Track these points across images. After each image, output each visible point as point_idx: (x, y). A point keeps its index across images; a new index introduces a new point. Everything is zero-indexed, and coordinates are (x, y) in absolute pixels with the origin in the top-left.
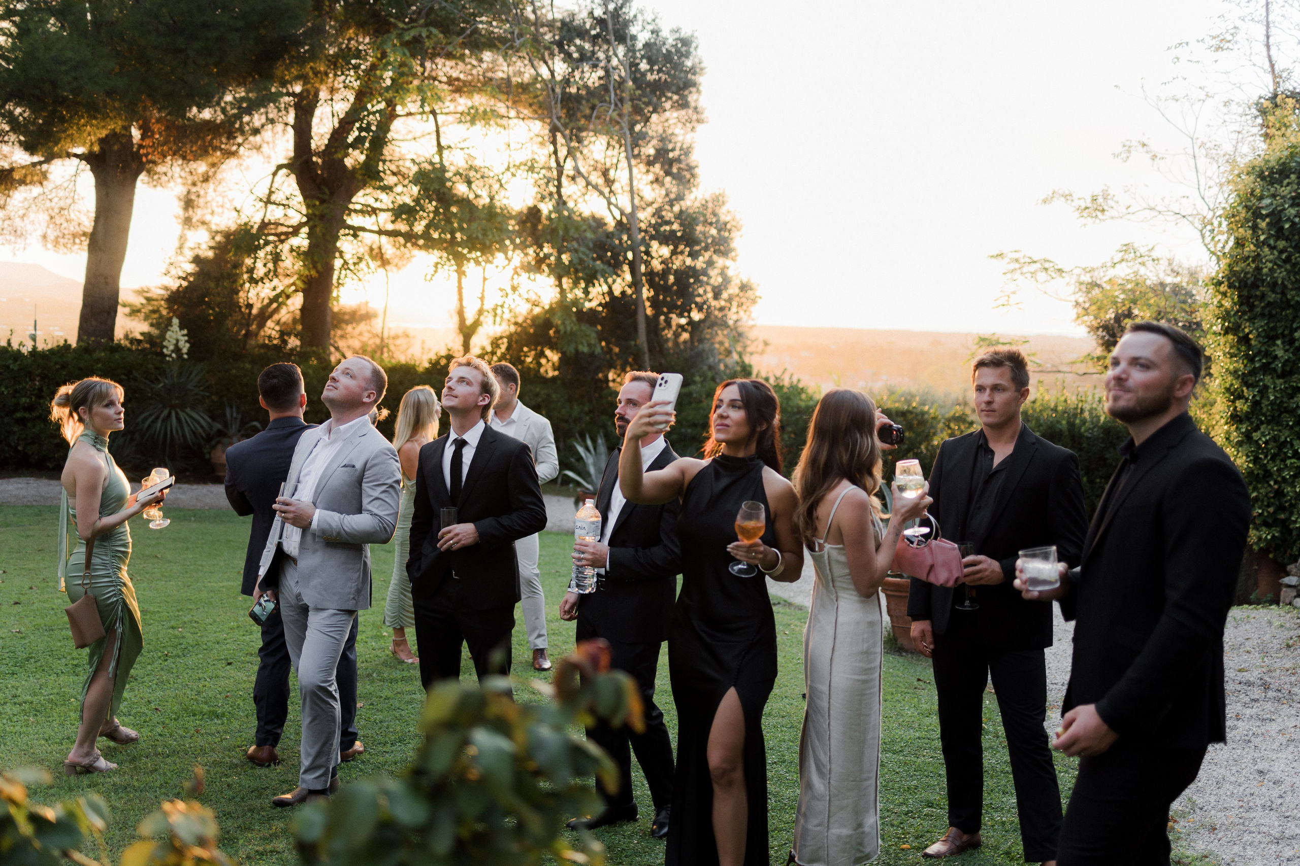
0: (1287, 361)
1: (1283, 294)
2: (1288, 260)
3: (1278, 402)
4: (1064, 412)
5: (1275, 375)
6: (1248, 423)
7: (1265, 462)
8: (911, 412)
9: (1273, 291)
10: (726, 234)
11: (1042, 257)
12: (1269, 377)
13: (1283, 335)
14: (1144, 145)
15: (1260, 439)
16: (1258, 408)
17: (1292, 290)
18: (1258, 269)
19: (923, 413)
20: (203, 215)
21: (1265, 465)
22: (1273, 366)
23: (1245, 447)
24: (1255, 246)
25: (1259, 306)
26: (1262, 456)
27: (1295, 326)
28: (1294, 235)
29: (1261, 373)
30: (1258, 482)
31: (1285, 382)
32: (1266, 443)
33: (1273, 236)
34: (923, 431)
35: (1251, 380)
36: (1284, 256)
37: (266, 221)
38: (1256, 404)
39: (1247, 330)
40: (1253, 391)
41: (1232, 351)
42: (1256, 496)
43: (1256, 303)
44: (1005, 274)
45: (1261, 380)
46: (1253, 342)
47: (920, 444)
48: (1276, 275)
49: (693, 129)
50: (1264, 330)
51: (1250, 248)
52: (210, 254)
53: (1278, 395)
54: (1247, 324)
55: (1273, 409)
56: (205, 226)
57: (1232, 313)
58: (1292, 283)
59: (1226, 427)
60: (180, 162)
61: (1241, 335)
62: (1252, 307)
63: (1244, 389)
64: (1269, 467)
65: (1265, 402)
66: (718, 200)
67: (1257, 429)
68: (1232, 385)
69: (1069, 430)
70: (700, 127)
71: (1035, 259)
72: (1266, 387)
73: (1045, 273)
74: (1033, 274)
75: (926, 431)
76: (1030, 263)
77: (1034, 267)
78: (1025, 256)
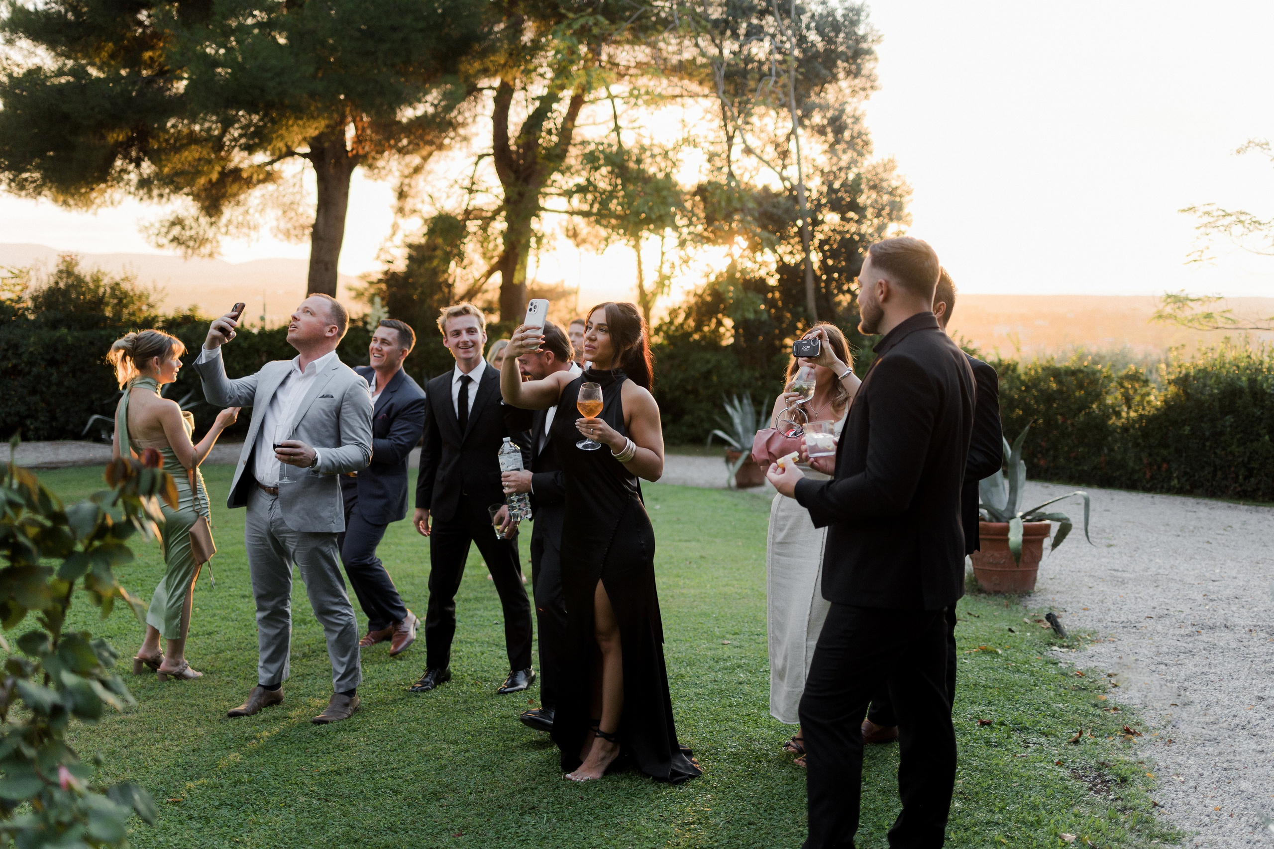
4: (1247, 368)
8: (1080, 371)
10: (898, 199)
11: (1239, 210)
19: (1094, 373)
20: (414, 205)
34: (1094, 390)
37: (470, 208)
44: (1198, 228)
47: (1092, 402)
49: (867, 97)
52: (423, 241)
56: (417, 214)
60: (397, 156)
66: (889, 166)
69: (1250, 387)
70: (873, 94)
71: (1229, 211)
73: (1240, 225)
74: (1227, 227)
75: (1098, 390)
76: (1224, 216)
77: (1229, 220)
78: (1218, 209)
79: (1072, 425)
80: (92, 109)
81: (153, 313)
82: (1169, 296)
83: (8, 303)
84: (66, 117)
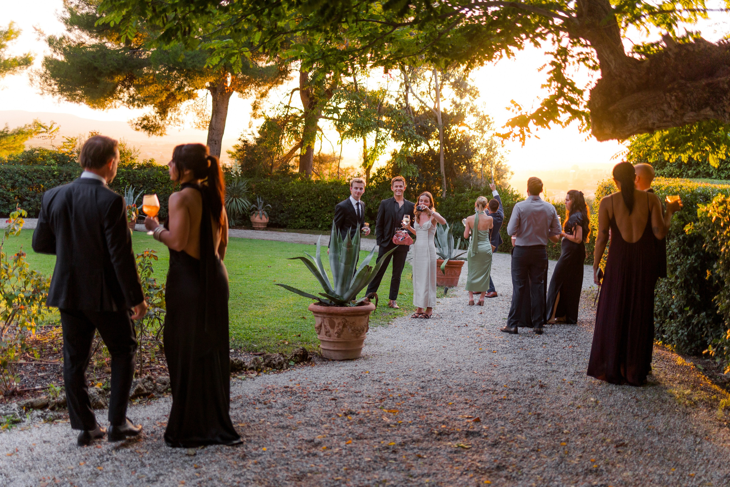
20: (262, 112)
37: (288, 116)
56: (262, 117)
60: (254, 87)
80: (108, 65)
81: (133, 161)
83: (66, 154)
84: (96, 68)
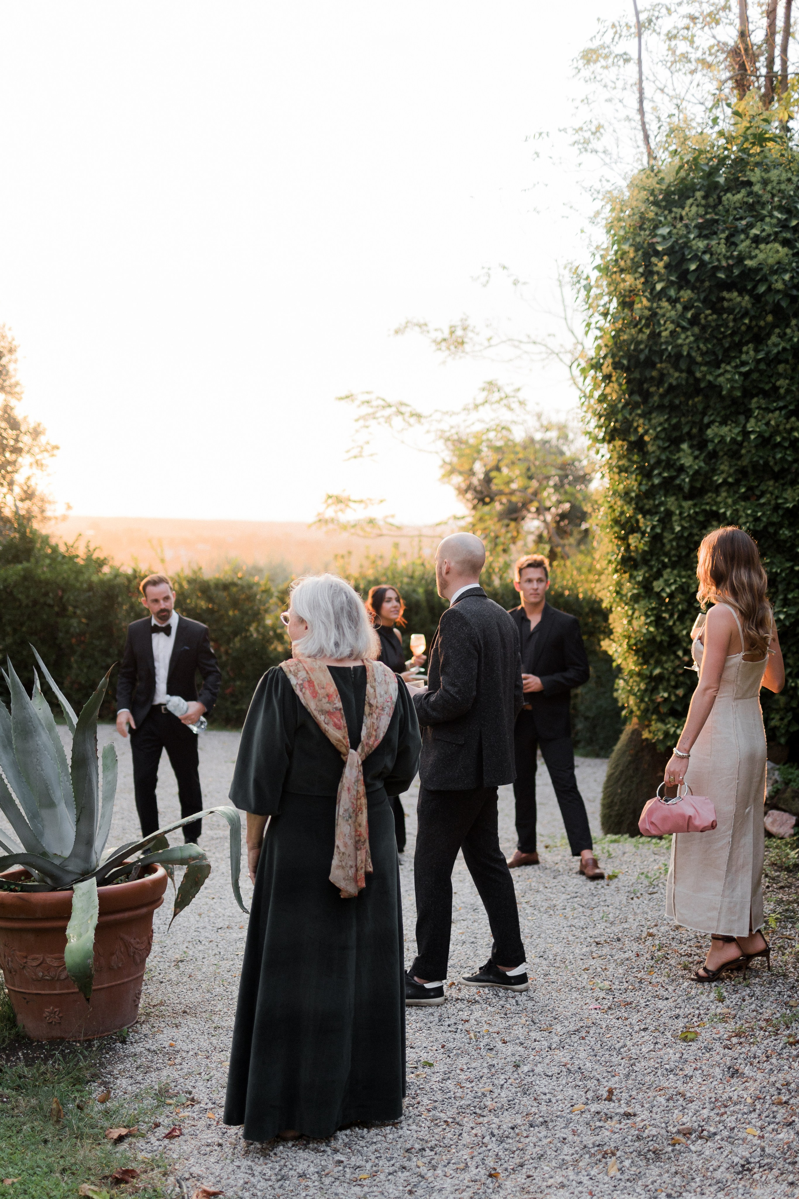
0: (697, 472)
1: (690, 372)
2: (694, 321)
3: (686, 534)
4: (422, 578)
5: (681, 496)
6: (645, 569)
7: (671, 623)
8: (234, 584)
9: (677, 368)
11: (399, 400)
12: (673, 499)
13: (690, 436)
14: (504, 268)
15: (663, 590)
16: (659, 545)
17: (701, 364)
18: (655, 336)
19: (250, 587)
21: (670, 628)
22: (678, 482)
23: (642, 603)
24: (649, 300)
25: (657, 392)
26: (666, 615)
27: (706, 420)
28: (703, 282)
29: (662, 492)
30: (662, 653)
31: (695, 505)
32: (671, 596)
33: (672, 283)
34: (251, 608)
35: (649, 504)
36: (689, 315)
38: (656, 539)
39: (641, 430)
40: (652, 520)
41: (621, 463)
42: (660, 674)
43: (653, 389)
44: (357, 420)
45: (661, 504)
46: (650, 448)
47: (249, 624)
48: (680, 341)
50: (664, 429)
51: (642, 303)
53: (686, 525)
54: (641, 421)
55: (678, 546)
57: (620, 406)
58: (703, 354)
59: (616, 576)
61: (633, 438)
62: (646, 396)
63: (640, 517)
64: (676, 631)
65: (668, 536)
67: (658, 575)
68: (622, 513)
69: (428, 601)
71: (389, 402)
72: (669, 514)
73: (400, 418)
74: (388, 419)
75: (255, 608)
76: (384, 407)
77: (388, 412)
78: (378, 398)
79: (227, 653)
82: (330, 497)
